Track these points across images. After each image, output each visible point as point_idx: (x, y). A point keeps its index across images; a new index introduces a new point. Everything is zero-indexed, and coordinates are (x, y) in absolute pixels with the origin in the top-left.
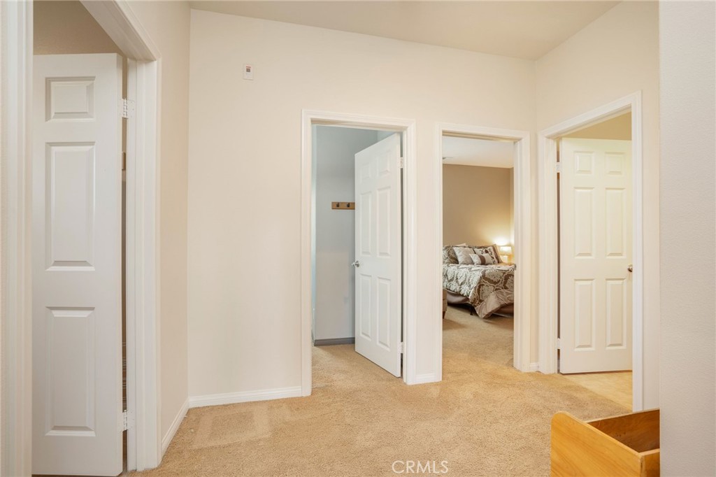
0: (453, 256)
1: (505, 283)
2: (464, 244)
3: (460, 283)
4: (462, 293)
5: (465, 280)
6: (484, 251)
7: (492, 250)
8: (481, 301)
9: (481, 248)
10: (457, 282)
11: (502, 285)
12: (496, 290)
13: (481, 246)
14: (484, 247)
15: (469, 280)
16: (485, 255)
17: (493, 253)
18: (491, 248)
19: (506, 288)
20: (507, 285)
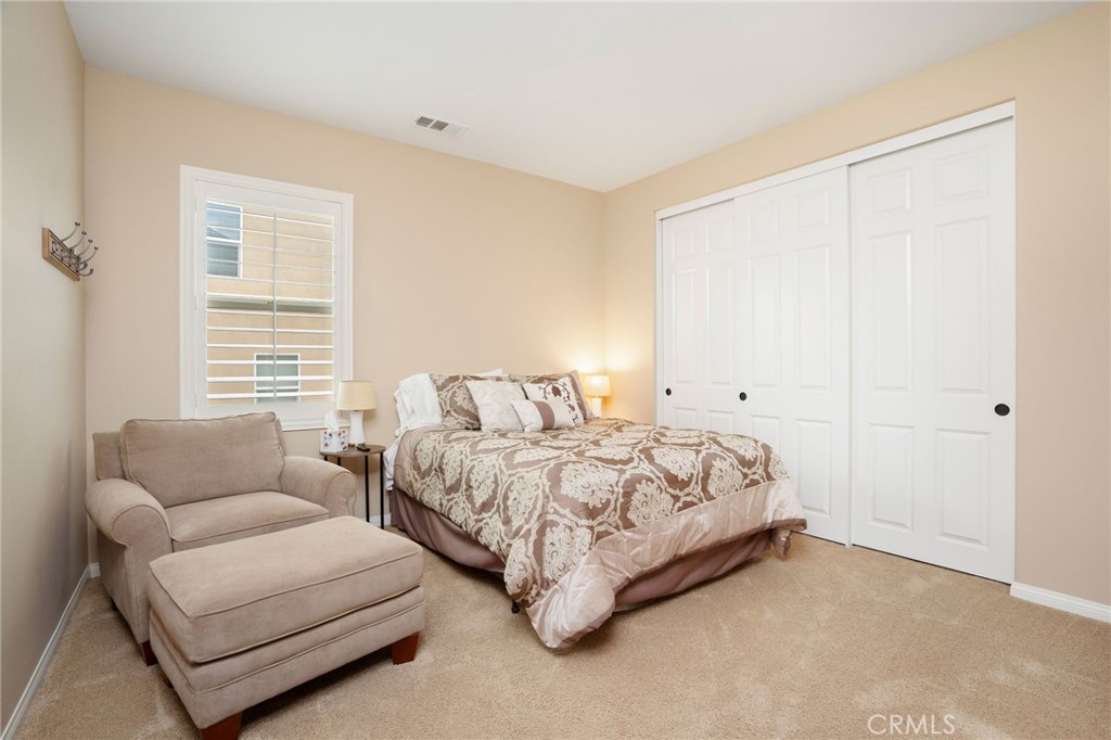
0: (466, 405)
1: (625, 508)
2: (498, 373)
3: (478, 503)
4: (483, 541)
5: (494, 497)
6: (549, 389)
7: (569, 387)
8: (546, 584)
9: (540, 380)
10: (470, 498)
11: (615, 518)
12: (599, 536)
13: (540, 375)
14: (551, 379)
15: (506, 498)
16: (552, 400)
17: (572, 395)
18: (567, 380)
19: (629, 525)
20: (631, 516)
